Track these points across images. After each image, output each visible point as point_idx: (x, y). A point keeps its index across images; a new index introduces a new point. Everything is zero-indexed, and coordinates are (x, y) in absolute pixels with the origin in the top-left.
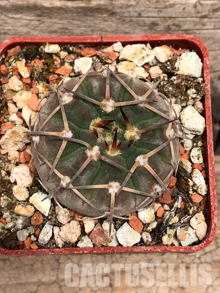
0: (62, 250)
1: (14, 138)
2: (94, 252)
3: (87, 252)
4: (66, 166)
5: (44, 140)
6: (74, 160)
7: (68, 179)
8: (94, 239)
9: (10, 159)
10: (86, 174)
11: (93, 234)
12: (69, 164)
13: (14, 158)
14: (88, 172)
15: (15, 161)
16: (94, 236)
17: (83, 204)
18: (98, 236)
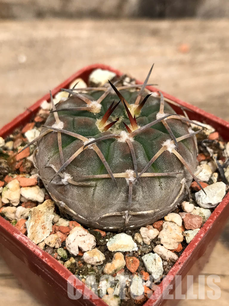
0: (185, 254)
1: (39, 220)
2: (207, 229)
3: (203, 234)
4: (117, 164)
5: (75, 168)
6: (119, 153)
7: (130, 171)
8: (192, 225)
9: (53, 246)
10: (139, 154)
11: (188, 221)
12: (117, 159)
13: (56, 240)
14: (138, 151)
15: (59, 243)
16: (190, 222)
17: (161, 187)
18: (192, 219)
